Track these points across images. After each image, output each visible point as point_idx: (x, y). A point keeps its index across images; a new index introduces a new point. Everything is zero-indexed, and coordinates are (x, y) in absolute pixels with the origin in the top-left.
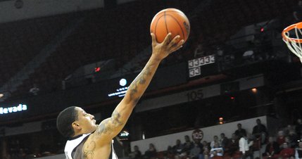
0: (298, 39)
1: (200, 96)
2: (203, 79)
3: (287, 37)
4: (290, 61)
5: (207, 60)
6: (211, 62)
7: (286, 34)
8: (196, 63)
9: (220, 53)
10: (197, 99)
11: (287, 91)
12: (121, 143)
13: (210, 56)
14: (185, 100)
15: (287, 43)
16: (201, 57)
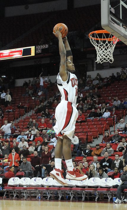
0: (95, 38)
1: (40, 62)
2: (42, 55)
3: (91, 37)
4: (82, 50)
5: (44, 46)
6: (46, 47)
7: (91, 35)
8: (40, 47)
9: (51, 44)
10: (39, 63)
11: (80, 64)
12: (2, 81)
13: (44, 45)
14: (33, 64)
15: (90, 39)
16: (42, 44)
